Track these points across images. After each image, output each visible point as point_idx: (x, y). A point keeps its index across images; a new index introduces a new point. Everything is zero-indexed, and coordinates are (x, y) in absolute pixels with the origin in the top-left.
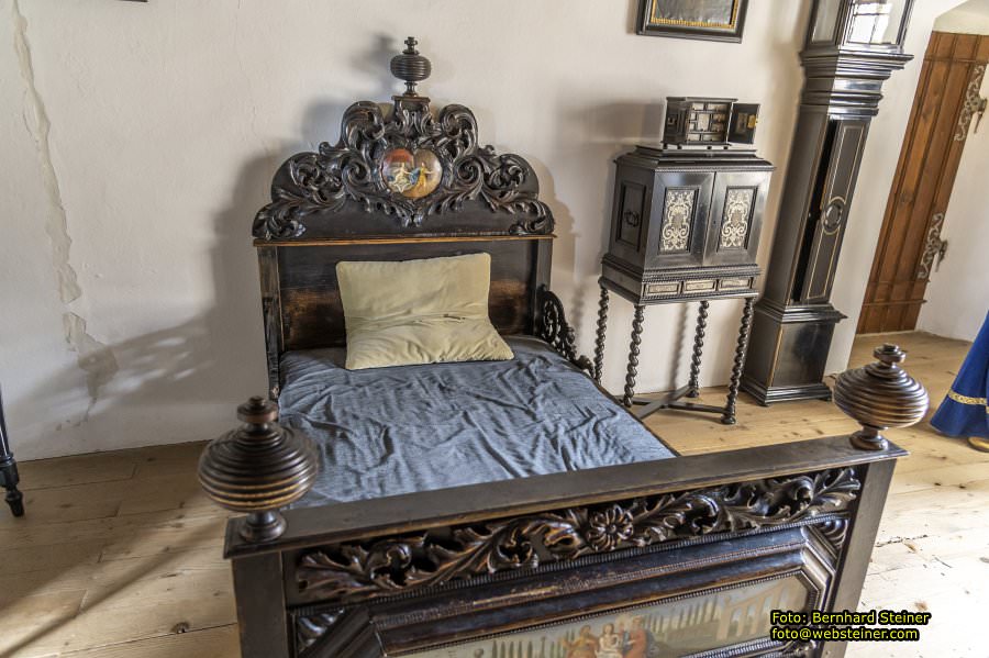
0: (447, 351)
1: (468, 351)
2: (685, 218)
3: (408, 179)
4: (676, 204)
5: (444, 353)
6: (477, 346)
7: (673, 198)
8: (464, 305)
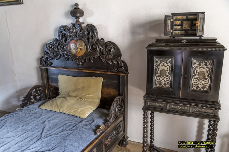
0: (64, 109)
1: (70, 111)
2: (167, 72)
3: (75, 50)
4: (161, 65)
5: (63, 110)
6: (75, 110)
7: (159, 62)
8: (86, 95)
